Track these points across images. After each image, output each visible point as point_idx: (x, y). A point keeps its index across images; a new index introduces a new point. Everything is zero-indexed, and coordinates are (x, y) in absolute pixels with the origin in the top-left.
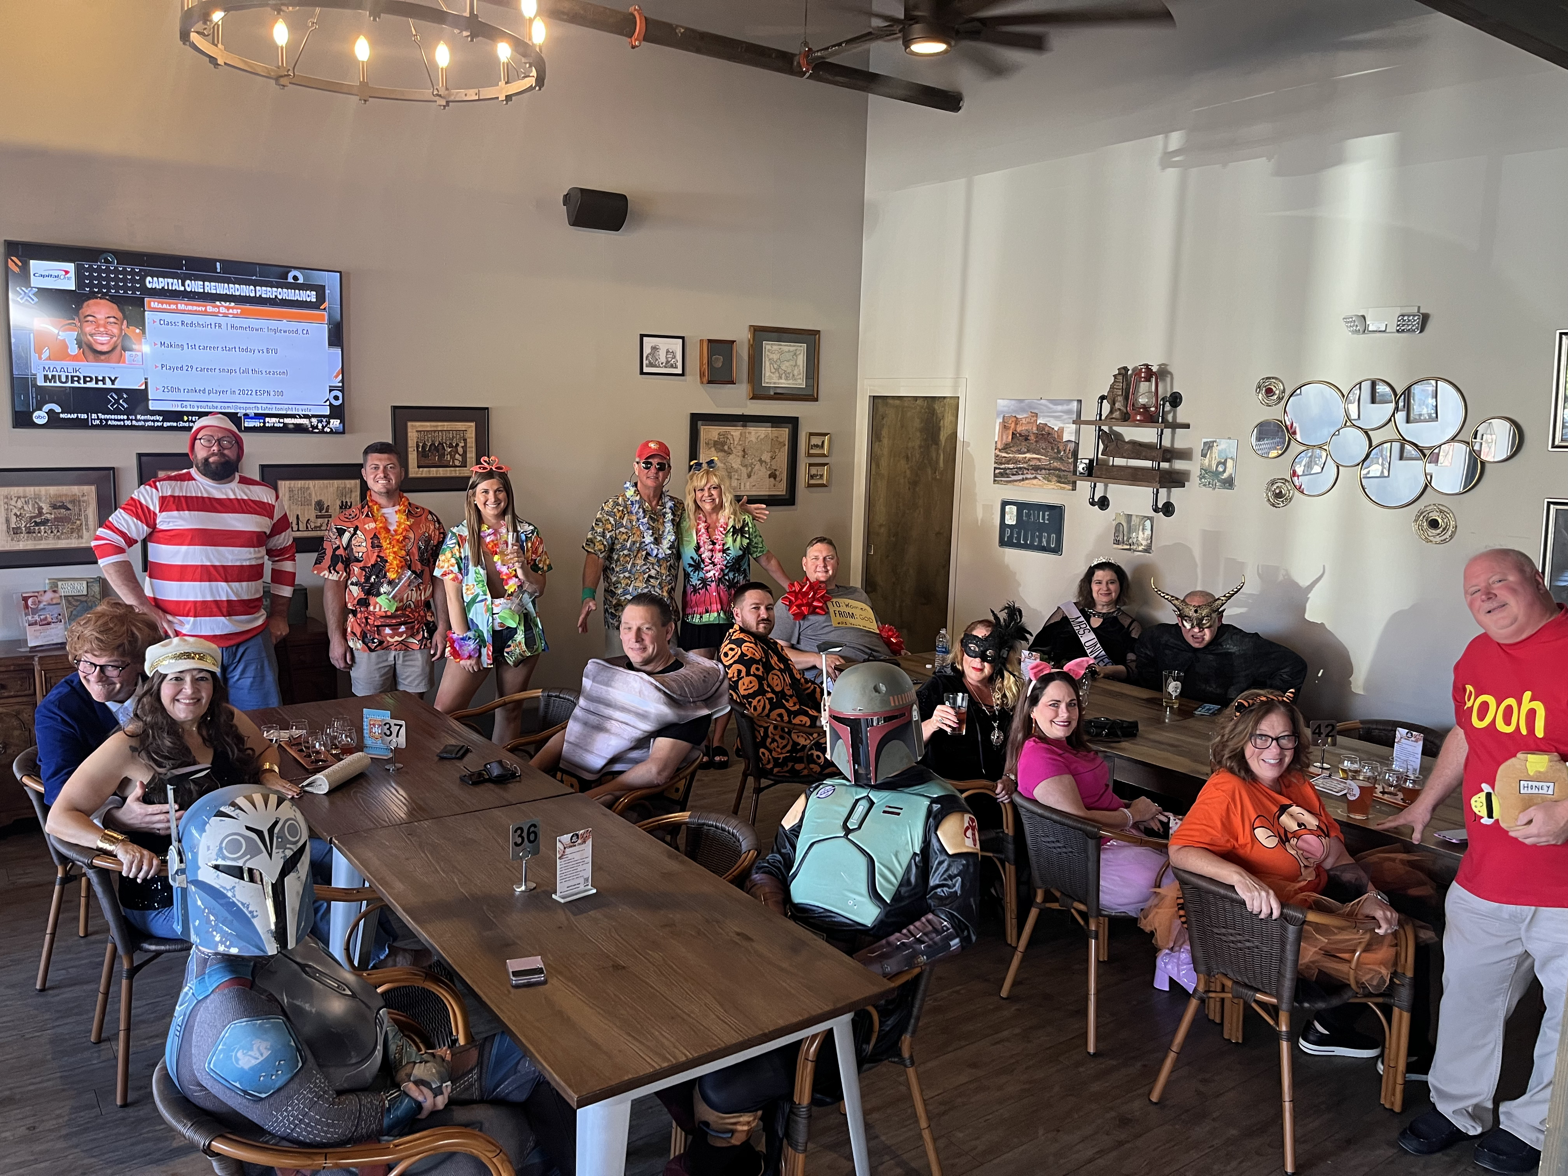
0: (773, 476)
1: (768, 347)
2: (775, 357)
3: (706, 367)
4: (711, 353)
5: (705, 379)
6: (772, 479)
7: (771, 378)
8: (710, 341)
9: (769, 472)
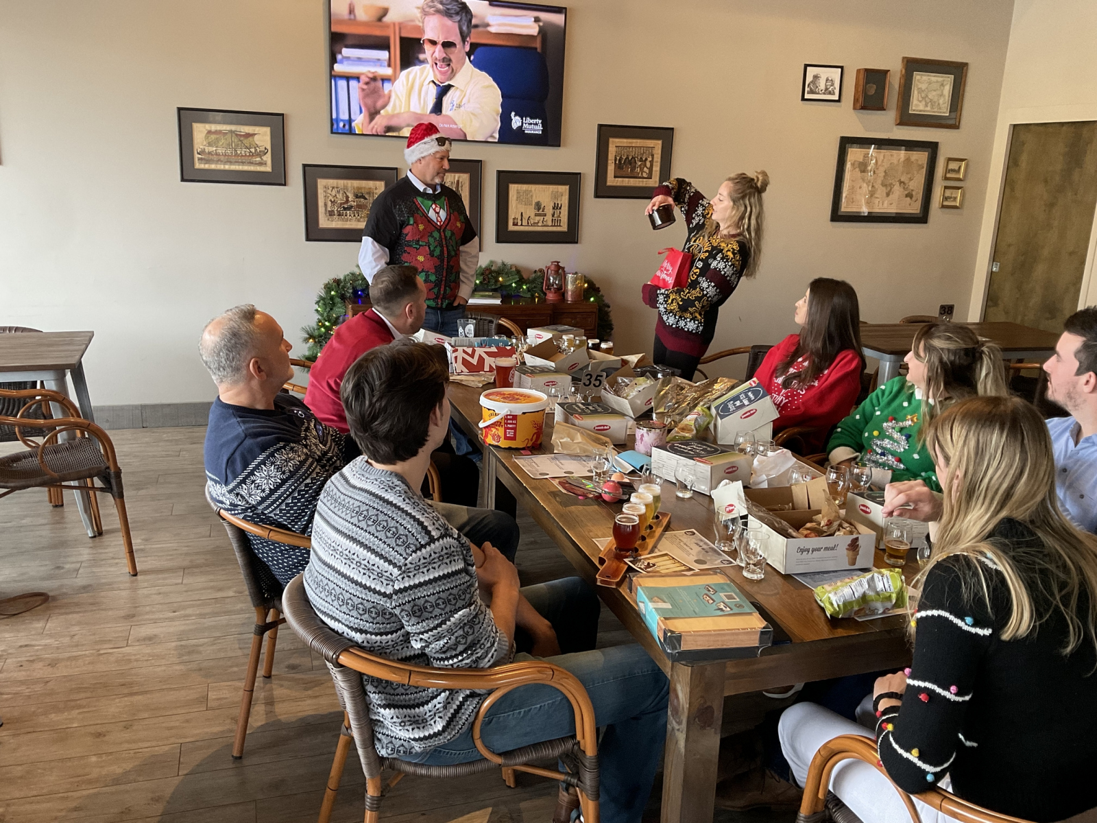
0: (909, 195)
1: (918, 77)
2: (923, 86)
3: (860, 94)
4: (867, 82)
5: (858, 105)
6: (908, 199)
7: (917, 106)
8: (867, 70)
9: (906, 192)
